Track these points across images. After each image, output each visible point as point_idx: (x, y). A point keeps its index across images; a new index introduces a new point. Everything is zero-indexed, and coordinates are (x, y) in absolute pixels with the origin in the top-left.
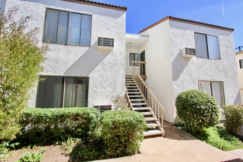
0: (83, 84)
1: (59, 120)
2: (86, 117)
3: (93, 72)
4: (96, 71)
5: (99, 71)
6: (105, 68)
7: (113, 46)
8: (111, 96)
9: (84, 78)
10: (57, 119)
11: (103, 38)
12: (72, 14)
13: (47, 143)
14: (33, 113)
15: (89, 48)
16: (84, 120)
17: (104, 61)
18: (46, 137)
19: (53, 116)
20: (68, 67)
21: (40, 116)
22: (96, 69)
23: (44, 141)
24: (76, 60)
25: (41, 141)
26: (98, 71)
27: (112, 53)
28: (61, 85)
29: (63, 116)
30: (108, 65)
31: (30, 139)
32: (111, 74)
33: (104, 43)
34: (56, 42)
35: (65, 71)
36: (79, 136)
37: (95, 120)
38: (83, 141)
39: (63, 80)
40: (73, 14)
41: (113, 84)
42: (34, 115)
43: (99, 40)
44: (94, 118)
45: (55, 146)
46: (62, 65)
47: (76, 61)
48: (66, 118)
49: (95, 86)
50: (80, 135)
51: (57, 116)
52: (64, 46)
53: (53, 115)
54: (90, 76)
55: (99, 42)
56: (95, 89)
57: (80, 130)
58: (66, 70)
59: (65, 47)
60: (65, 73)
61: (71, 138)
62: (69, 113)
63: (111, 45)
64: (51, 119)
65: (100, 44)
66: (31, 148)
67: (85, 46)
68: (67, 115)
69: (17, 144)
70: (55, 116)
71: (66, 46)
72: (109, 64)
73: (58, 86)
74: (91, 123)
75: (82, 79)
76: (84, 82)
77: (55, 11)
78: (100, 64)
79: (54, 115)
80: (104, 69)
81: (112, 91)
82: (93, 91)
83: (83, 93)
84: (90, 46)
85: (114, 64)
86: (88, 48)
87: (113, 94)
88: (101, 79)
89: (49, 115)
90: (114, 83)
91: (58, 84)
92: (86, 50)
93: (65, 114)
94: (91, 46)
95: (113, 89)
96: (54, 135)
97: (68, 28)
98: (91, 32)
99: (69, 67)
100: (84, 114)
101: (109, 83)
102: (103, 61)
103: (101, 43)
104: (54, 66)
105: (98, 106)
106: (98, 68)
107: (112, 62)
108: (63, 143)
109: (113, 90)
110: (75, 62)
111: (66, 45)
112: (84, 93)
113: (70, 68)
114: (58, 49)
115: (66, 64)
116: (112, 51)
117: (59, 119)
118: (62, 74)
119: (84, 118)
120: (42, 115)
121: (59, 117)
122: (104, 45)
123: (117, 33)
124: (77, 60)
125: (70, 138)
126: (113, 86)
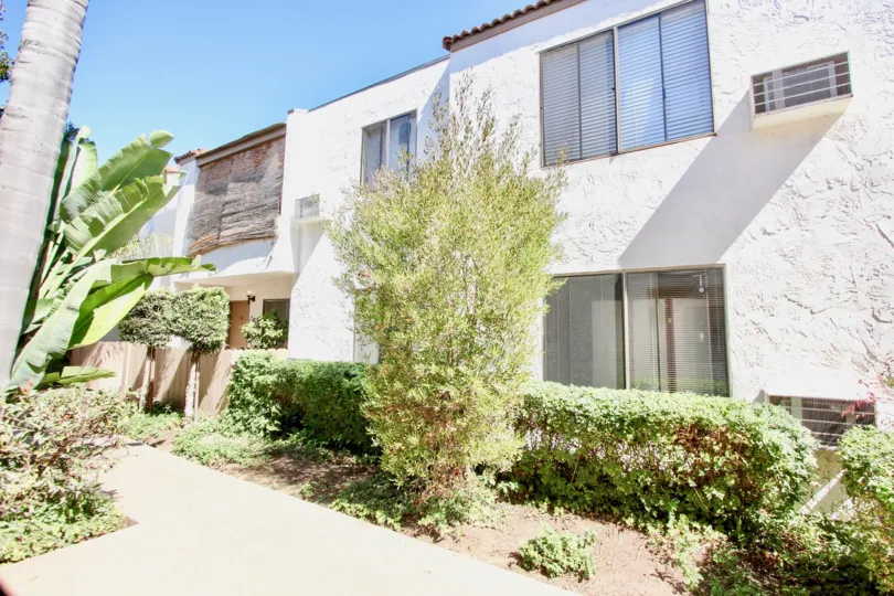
0: (697, 295)
1: (630, 437)
2: (746, 442)
3: (740, 239)
4: (758, 233)
5: (770, 234)
6: (804, 212)
7: (845, 90)
8: (865, 351)
9: (700, 270)
10: (621, 430)
11: (777, 71)
12: (624, 31)
13: (593, 509)
14: (544, 396)
15: (709, 139)
16: (737, 455)
17: (797, 180)
18: (590, 487)
19: (605, 416)
20: (631, 236)
21: (565, 411)
22: (754, 227)
23: (585, 502)
24: (659, 203)
25: (576, 498)
26: (765, 232)
27: (843, 127)
28: (612, 303)
29: (643, 420)
30: (819, 195)
31: (544, 480)
32: (850, 238)
33: (787, 92)
34: (581, 154)
35: (621, 253)
36: (714, 518)
37: (790, 465)
38: (739, 548)
39: (618, 284)
40: (628, 30)
41: (863, 285)
42: (549, 405)
43: (758, 89)
44: (784, 452)
45: (622, 530)
46: (608, 232)
47: (657, 206)
48: (654, 434)
49: (759, 303)
50: (721, 517)
51: (621, 420)
52: (609, 159)
53: (605, 411)
54: (728, 259)
55: (759, 99)
56: (759, 317)
57: (721, 495)
58: (624, 248)
59: (611, 162)
60: (622, 259)
61: (683, 517)
62: (665, 413)
63: (833, 87)
64: (600, 427)
65: (767, 102)
66: (551, 510)
67: (688, 136)
68: (659, 423)
69: (514, 486)
70: (613, 419)
71: (617, 158)
72: (830, 188)
73: (604, 309)
74: (771, 474)
75: (689, 275)
76: (701, 290)
77: (566, 51)
78: (776, 198)
79: (608, 415)
80: (800, 218)
81: (863, 327)
82: (751, 327)
83: (702, 336)
84: (713, 130)
85: (858, 186)
86: (702, 143)
87: (871, 342)
88: (790, 267)
89: (595, 411)
90: (876, 282)
91: (602, 302)
92: (697, 154)
93: (648, 415)
94: (716, 130)
95: (867, 316)
96: (614, 486)
97: (614, 89)
98: (709, 69)
99: (634, 236)
100: (732, 427)
101: (841, 286)
102: (788, 182)
103: (772, 97)
104: (585, 240)
105: (789, 398)
106: (766, 217)
107: (848, 174)
108: (650, 528)
109: (873, 322)
110: (654, 210)
111: (616, 153)
112: (706, 334)
113: (636, 239)
114: (590, 178)
115: (624, 227)
116: (839, 122)
117: (629, 433)
118: (613, 266)
119: (733, 444)
120: (572, 409)
121: (628, 426)
122: (789, 103)
123: (862, 16)
124: (664, 202)
125: (677, 518)
126: (864, 301)
